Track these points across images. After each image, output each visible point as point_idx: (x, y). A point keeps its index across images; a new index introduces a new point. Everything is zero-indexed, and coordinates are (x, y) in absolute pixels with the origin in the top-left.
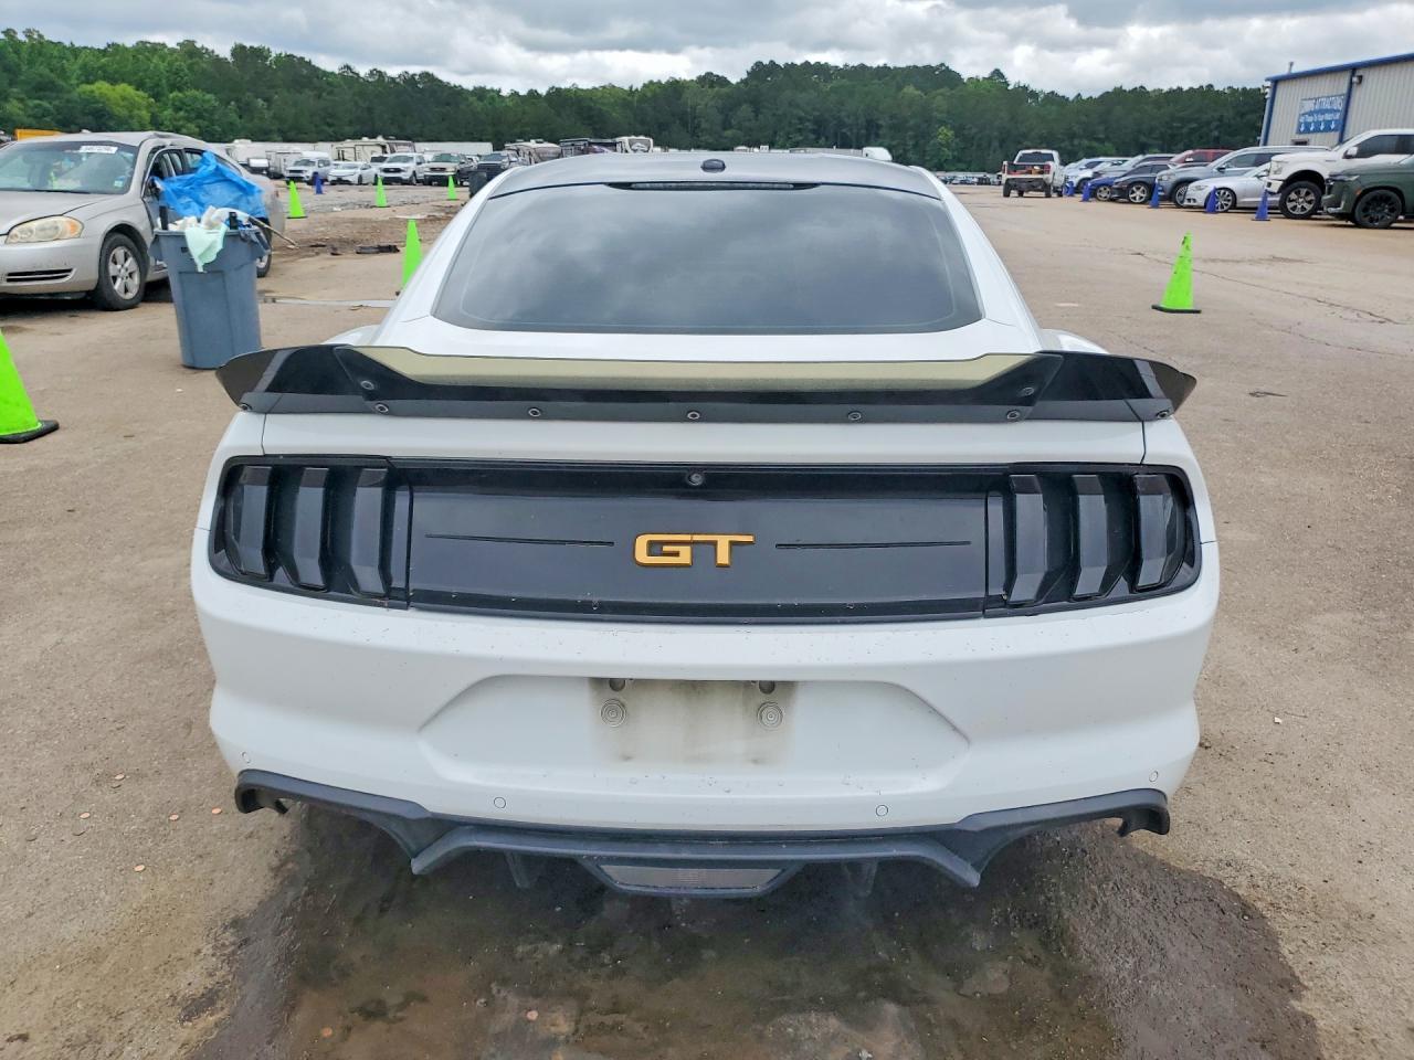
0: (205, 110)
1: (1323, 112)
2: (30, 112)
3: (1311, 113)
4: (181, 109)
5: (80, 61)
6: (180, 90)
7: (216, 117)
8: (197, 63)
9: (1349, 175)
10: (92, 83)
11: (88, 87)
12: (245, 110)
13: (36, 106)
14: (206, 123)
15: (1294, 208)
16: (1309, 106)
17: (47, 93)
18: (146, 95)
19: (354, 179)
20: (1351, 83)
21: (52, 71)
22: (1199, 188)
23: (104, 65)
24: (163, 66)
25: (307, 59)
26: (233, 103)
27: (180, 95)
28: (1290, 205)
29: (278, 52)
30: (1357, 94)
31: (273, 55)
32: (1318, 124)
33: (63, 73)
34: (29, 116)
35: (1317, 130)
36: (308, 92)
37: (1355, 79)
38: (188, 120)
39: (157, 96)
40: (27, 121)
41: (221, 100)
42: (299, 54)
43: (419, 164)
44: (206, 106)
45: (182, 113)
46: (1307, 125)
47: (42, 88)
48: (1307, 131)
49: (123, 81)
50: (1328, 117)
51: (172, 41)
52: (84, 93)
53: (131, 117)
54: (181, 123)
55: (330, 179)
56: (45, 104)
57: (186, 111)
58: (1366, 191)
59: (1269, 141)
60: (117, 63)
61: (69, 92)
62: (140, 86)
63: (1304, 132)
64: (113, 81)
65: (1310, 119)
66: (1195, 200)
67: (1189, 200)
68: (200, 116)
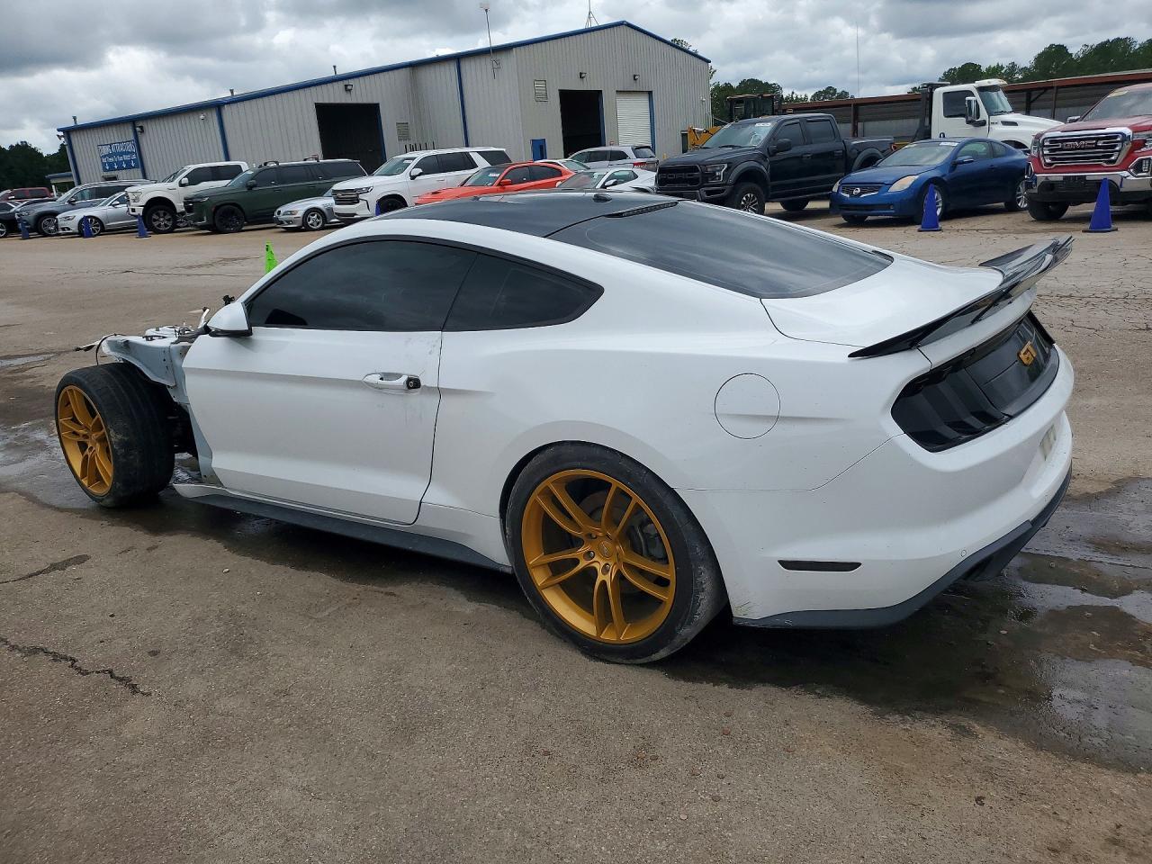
1: (121, 154)
3: (110, 155)
9: (202, 198)
15: (159, 225)
16: (106, 150)
20: (135, 132)
22: (67, 218)
28: (156, 224)
30: (144, 140)
32: (119, 163)
35: (120, 168)
37: (138, 129)
46: (111, 165)
48: (112, 169)
50: (126, 157)
58: (217, 208)
59: (82, 181)
63: (108, 171)
65: (111, 160)
66: (69, 229)
67: (63, 229)
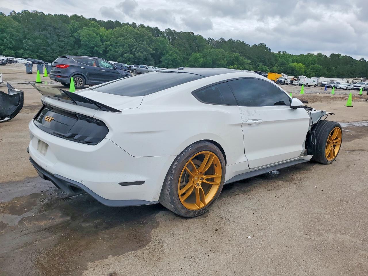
0: (319, 70)
2: (278, 69)
4: (312, 69)
5: (292, 58)
6: (314, 65)
7: (321, 71)
8: (320, 58)
10: (293, 63)
11: (292, 64)
12: (329, 70)
13: (279, 68)
14: (318, 73)
17: (283, 65)
18: (305, 66)
19: (345, 88)
21: (285, 60)
23: (297, 59)
24: (311, 59)
25: (351, 57)
26: (326, 68)
27: (313, 66)
29: (343, 55)
31: (342, 56)
33: (288, 61)
34: (278, 70)
36: (349, 65)
38: (313, 72)
39: (307, 66)
40: (277, 71)
41: (323, 67)
42: (348, 56)
43: (366, 85)
44: (319, 69)
45: (312, 70)
47: (282, 64)
49: (301, 63)
51: (316, 53)
52: (291, 65)
53: (300, 71)
54: (312, 72)
55: (338, 87)
56: (282, 67)
57: (314, 70)
60: (301, 59)
61: (287, 65)
62: (304, 64)
64: (298, 62)
68: (317, 71)
